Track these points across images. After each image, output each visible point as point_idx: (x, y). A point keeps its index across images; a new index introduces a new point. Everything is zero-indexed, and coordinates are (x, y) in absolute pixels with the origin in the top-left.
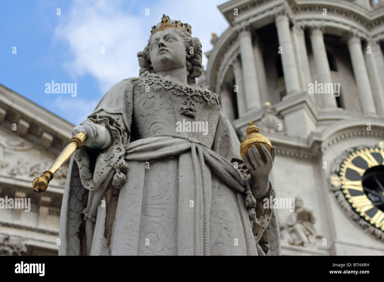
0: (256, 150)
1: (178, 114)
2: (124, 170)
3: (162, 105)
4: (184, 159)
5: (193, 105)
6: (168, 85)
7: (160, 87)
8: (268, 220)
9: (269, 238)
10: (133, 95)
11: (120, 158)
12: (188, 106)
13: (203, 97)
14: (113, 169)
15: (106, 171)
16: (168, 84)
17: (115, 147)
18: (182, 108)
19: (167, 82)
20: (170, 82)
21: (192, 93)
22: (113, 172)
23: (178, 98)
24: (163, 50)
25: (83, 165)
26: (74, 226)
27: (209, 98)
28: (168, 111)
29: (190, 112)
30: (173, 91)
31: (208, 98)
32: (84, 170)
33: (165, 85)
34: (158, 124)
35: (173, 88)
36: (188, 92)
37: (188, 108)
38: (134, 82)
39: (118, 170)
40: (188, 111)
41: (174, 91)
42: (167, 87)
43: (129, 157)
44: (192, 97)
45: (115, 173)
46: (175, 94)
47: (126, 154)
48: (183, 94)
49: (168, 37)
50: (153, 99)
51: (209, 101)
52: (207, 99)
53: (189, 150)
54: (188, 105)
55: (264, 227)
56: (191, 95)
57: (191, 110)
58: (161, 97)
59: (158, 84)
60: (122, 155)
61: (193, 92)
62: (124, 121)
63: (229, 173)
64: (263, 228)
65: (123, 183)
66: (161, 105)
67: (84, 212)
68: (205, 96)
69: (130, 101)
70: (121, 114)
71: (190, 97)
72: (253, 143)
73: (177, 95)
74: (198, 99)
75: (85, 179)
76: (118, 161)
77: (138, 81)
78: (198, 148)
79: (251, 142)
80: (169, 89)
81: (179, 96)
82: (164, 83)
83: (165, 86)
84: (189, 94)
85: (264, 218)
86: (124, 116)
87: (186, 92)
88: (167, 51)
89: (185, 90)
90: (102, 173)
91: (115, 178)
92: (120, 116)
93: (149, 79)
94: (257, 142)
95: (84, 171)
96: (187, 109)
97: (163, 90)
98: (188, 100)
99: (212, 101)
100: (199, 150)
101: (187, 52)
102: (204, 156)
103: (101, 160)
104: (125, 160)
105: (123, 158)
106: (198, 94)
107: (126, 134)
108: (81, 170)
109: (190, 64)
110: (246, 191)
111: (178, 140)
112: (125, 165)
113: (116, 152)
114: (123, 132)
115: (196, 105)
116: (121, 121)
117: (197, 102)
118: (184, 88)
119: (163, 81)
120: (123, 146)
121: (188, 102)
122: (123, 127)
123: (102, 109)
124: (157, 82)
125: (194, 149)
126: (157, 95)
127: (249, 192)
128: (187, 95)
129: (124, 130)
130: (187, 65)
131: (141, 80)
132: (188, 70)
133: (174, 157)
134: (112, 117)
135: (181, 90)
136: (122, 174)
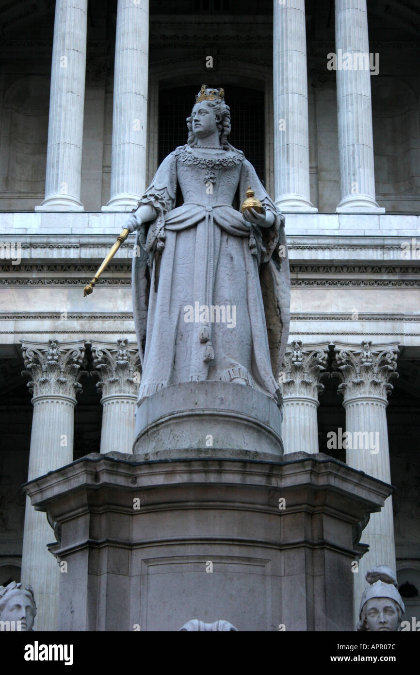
1: (202, 182)
2: (163, 240)
4: (200, 227)
5: (214, 174)
6: (196, 161)
7: (190, 163)
8: (276, 242)
10: (177, 167)
11: (161, 230)
13: (221, 164)
14: (156, 238)
15: (152, 241)
17: (159, 219)
18: (205, 179)
19: (195, 158)
20: (197, 158)
22: (157, 240)
23: (203, 171)
24: (197, 124)
25: (141, 233)
26: (142, 272)
27: (226, 163)
28: (197, 181)
29: (211, 180)
30: (199, 165)
34: (190, 193)
35: (199, 163)
37: (209, 177)
38: (176, 157)
39: (159, 240)
42: (195, 163)
43: (168, 227)
44: (212, 167)
46: (200, 168)
47: (166, 224)
48: (206, 167)
49: (201, 111)
50: (187, 172)
51: (227, 166)
52: (225, 165)
53: (204, 218)
54: (209, 175)
57: (211, 178)
58: (192, 171)
59: (190, 160)
60: (162, 227)
62: (168, 193)
63: (235, 227)
65: (163, 248)
66: (192, 177)
67: (148, 262)
68: (223, 163)
69: (174, 172)
70: (166, 188)
72: (246, 208)
74: (217, 168)
77: (179, 156)
78: (211, 215)
79: (246, 206)
80: (197, 164)
81: (203, 168)
82: (193, 160)
84: (210, 166)
86: (169, 189)
88: (200, 125)
89: (208, 163)
91: (158, 247)
92: (166, 189)
93: (185, 156)
97: (193, 165)
98: (210, 170)
99: (229, 165)
101: (217, 118)
102: (215, 221)
103: (150, 232)
104: (165, 229)
105: (163, 229)
106: (217, 163)
107: (170, 202)
108: (140, 237)
109: (220, 126)
110: (250, 235)
111: (199, 209)
112: (163, 236)
113: (159, 224)
114: (166, 203)
115: (217, 173)
116: (165, 194)
117: (217, 169)
118: (207, 161)
119: (193, 157)
120: (163, 218)
121: (210, 172)
122: (167, 198)
123: (153, 186)
124: (189, 158)
125: (207, 218)
126: (190, 169)
127: (252, 236)
128: (209, 167)
129: (168, 200)
130: (219, 128)
131: (180, 155)
132: (219, 131)
133: (195, 226)
134: (158, 194)
135: (205, 163)
136: (162, 243)
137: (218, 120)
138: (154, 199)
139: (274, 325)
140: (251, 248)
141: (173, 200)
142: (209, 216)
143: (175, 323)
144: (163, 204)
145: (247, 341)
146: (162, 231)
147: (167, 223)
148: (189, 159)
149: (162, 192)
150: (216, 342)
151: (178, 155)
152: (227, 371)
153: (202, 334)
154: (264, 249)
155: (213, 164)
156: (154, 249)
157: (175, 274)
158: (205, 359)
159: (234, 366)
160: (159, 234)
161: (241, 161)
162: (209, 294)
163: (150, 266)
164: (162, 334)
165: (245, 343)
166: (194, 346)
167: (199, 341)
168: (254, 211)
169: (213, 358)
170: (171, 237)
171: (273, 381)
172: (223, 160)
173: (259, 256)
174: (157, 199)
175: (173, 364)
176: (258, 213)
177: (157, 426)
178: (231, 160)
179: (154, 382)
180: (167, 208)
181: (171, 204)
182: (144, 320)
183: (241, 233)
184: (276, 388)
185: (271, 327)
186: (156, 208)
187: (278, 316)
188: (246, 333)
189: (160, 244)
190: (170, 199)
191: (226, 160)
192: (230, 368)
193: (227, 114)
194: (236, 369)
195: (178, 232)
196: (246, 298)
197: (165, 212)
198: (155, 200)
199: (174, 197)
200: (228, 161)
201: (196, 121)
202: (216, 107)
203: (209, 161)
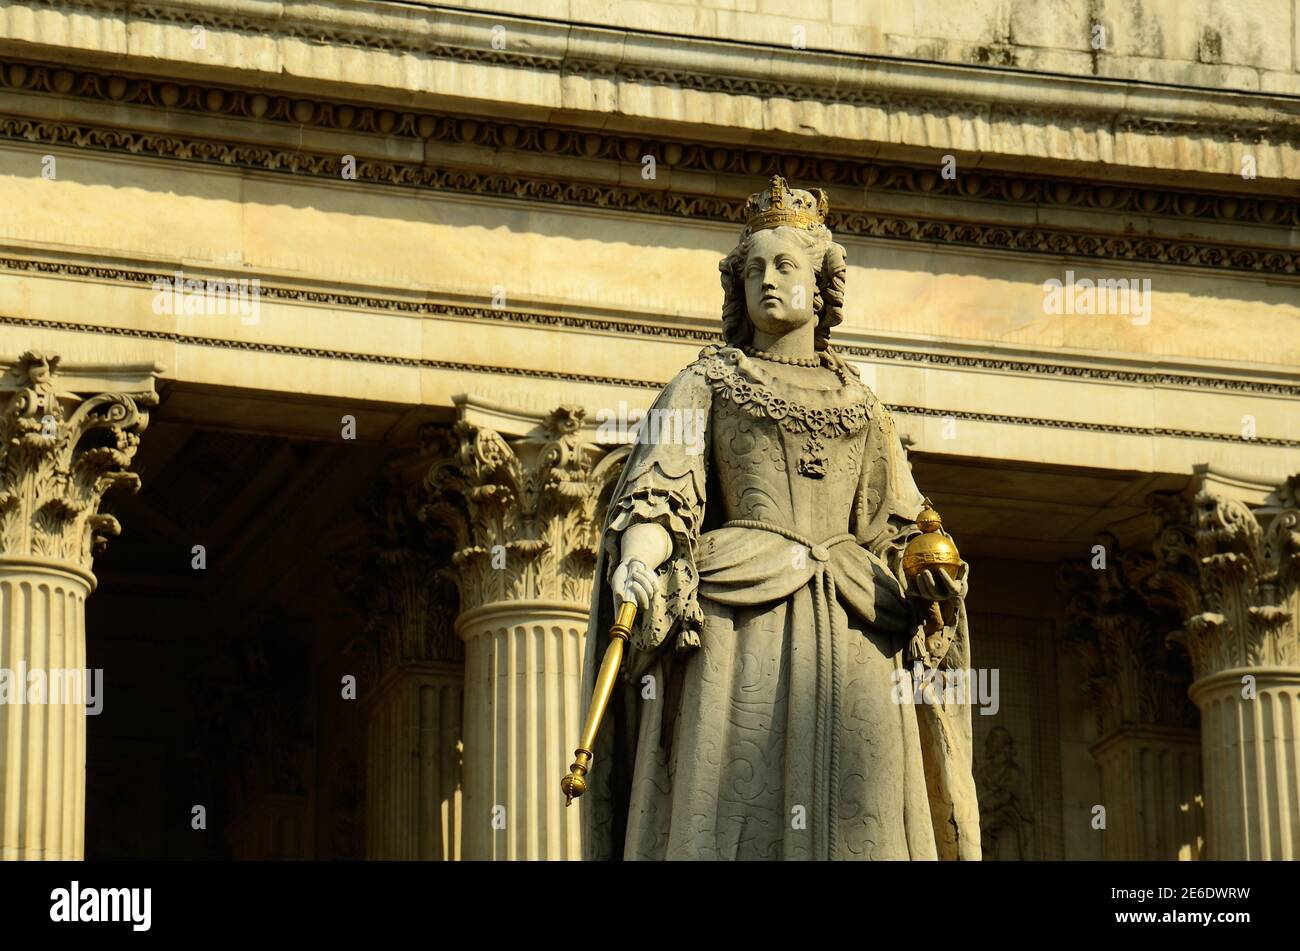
1: (794, 473)
2: (698, 627)
3: (766, 453)
4: (803, 606)
5: (822, 448)
6: (779, 410)
7: (763, 413)
11: (689, 597)
12: (813, 454)
13: (840, 423)
14: (677, 621)
15: (666, 626)
16: (778, 407)
18: (802, 462)
19: (776, 401)
20: (782, 402)
21: (822, 422)
23: (797, 439)
24: (771, 297)
27: (852, 421)
28: (777, 464)
29: (815, 466)
30: (786, 422)
31: (850, 421)
33: (772, 408)
34: (755, 494)
35: (787, 416)
36: (814, 422)
37: (814, 459)
39: (684, 626)
40: (812, 465)
41: (790, 423)
42: (776, 415)
43: (709, 592)
44: (821, 430)
46: (789, 430)
47: (702, 584)
48: (804, 428)
49: (781, 260)
50: (748, 434)
51: (853, 428)
52: (848, 424)
53: (812, 582)
54: (813, 450)
56: (820, 427)
57: (818, 462)
58: (764, 434)
59: (760, 405)
60: (693, 591)
61: (823, 419)
62: (695, 487)
66: (764, 450)
70: (691, 472)
71: (817, 432)
73: (794, 431)
74: (831, 432)
76: (686, 605)
78: (827, 573)
80: (780, 420)
81: (797, 432)
82: (771, 405)
83: (773, 412)
84: (816, 426)
86: (698, 474)
87: (809, 421)
88: (778, 300)
90: (658, 629)
91: (681, 644)
92: (690, 477)
93: (744, 389)
96: (811, 462)
97: (768, 419)
98: (815, 438)
99: (858, 424)
100: (829, 580)
102: (837, 590)
104: (701, 598)
105: (694, 595)
106: (833, 419)
109: (819, 301)
112: (699, 617)
113: (685, 581)
115: (828, 446)
116: (690, 494)
118: (808, 412)
119: (771, 399)
120: (693, 563)
121: (812, 443)
123: (656, 464)
124: (760, 400)
125: (820, 580)
126: (757, 429)
128: (813, 431)
129: (696, 507)
131: (727, 381)
133: (788, 600)
134: (675, 492)
135: (802, 418)
136: (694, 635)
138: (669, 508)
141: (705, 508)
144: (687, 522)
146: (697, 604)
147: (706, 579)
148: (756, 400)
149: (683, 483)
151: (720, 380)
160: (688, 611)
170: (718, 623)
172: (846, 411)
174: (674, 504)
178: (862, 411)
181: (699, 519)
189: (690, 637)
191: (851, 410)
195: (738, 611)
197: (693, 544)
198: (671, 510)
200: (858, 414)
201: (768, 286)
203: (813, 412)
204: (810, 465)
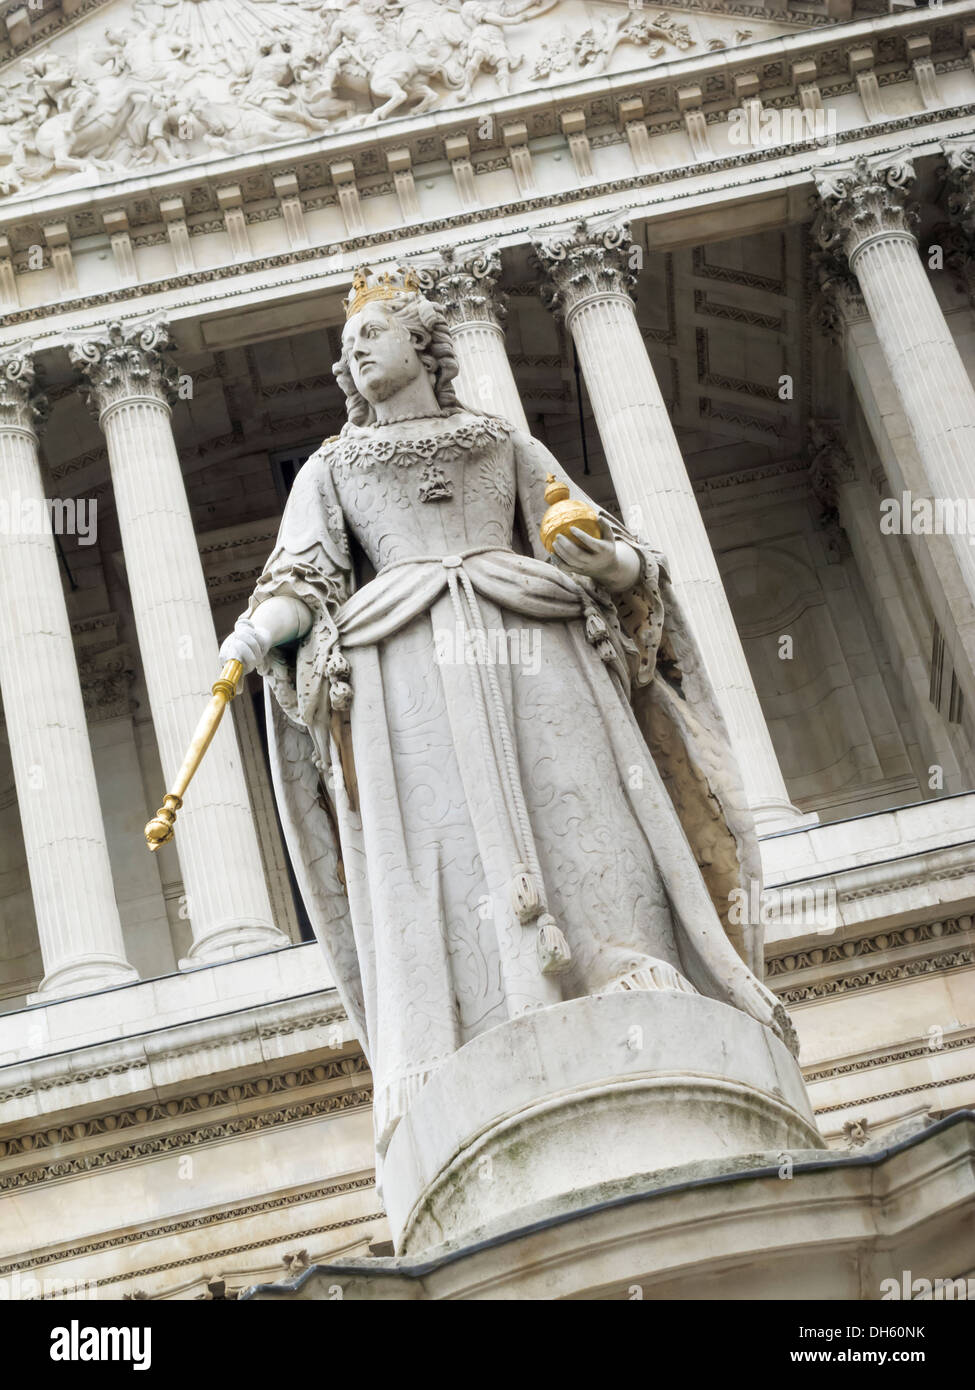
0: (566, 542)
1: (417, 503)
2: (345, 676)
3: (387, 497)
4: (440, 615)
5: (442, 473)
6: (385, 452)
7: (371, 461)
8: (659, 625)
9: (676, 652)
10: (335, 485)
11: (331, 652)
12: (432, 481)
13: (457, 445)
14: (324, 678)
15: (314, 689)
16: (383, 449)
17: (319, 628)
18: (422, 491)
19: (380, 445)
20: (387, 444)
21: (433, 448)
22: (326, 684)
23: (411, 473)
24: (364, 364)
26: (306, 791)
27: (470, 440)
28: (399, 504)
29: (438, 491)
30: (395, 461)
31: (467, 441)
32: (281, 690)
33: (379, 452)
34: (388, 540)
35: (395, 454)
36: (424, 451)
37: (433, 485)
38: (329, 460)
40: (434, 491)
41: (399, 460)
42: (384, 458)
43: (349, 641)
44: (434, 457)
45: (330, 685)
46: (401, 466)
47: (342, 635)
48: (416, 459)
49: (368, 329)
50: (367, 489)
51: (473, 447)
52: (467, 444)
53: (445, 591)
54: (431, 478)
55: (653, 643)
56: (432, 453)
57: (438, 486)
58: (379, 481)
59: (367, 455)
60: (333, 644)
61: (433, 445)
62: (328, 557)
63: (537, 596)
64: (654, 646)
65: (349, 700)
66: (384, 496)
67: (313, 759)
68: (460, 441)
69: (332, 501)
70: (319, 544)
71: (430, 459)
72: (556, 530)
73: (406, 465)
74: (447, 456)
75: (288, 706)
76: (328, 660)
77: (335, 456)
78: (462, 577)
79: (553, 528)
80: (390, 460)
81: (410, 466)
82: (376, 450)
83: (379, 456)
84: (428, 454)
85: (650, 623)
86: (328, 544)
87: (419, 452)
88: (373, 362)
89: (418, 448)
90: (307, 694)
91: (333, 698)
92: (319, 548)
93: (351, 447)
94: (562, 525)
95: (283, 692)
96: (431, 489)
97: (378, 464)
98: (429, 466)
99: (479, 443)
100: (463, 582)
101: (415, 339)
102: (477, 590)
103: (301, 666)
104: (343, 649)
105: (336, 649)
106: (446, 443)
107: (340, 579)
108: (276, 693)
109: (428, 359)
110: (583, 609)
111: (425, 570)
112: (341, 666)
113: (322, 640)
114: (330, 583)
115: (448, 469)
116: (321, 562)
117: (448, 461)
118: (415, 444)
119: (375, 445)
120: (332, 622)
121: (430, 471)
122: (329, 569)
123: (283, 549)
124: (366, 450)
125: (453, 585)
126: (372, 479)
127: (590, 610)
128: (424, 458)
129: (332, 575)
130: (425, 364)
131: (338, 451)
132: (429, 372)
133: (424, 615)
134: (300, 564)
135: (411, 451)
136: (342, 685)
137: (417, 342)
138: (294, 578)
139: (713, 847)
140: (596, 644)
141: (346, 574)
142: (459, 581)
143: (434, 893)
144: (320, 587)
145: (650, 893)
146: (337, 655)
147: (344, 630)
148: (363, 452)
149: (310, 556)
150: (566, 916)
151: (333, 452)
152: (617, 983)
153: (520, 897)
154: (632, 647)
155: (435, 449)
156: (325, 708)
157: (400, 759)
158: (545, 964)
159: (634, 964)
160: (330, 664)
161: (507, 433)
162: (511, 785)
163: (324, 766)
164: (403, 931)
165: (647, 899)
166: (503, 938)
167: (516, 920)
168: (578, 532)
169: (567, 956)
170: (365, 665)
171: (755, 985)
172: (459, 432)
173: (622, 666)
174: (300, 576)
175: (456, 1009)
176: (593, 535)
177: (454, 1176)
178: (482, 430)
179: (414, 1070)
180: (333, 596)
181: (342, 585)
182: (342, 922)
183: (559, 609)
184: (771, 1004)
185: (708, 857)
186: (302, 600)
187: (716, 819)
188: (643, 871)
189: (339, 689)
190: (338, 570)
191: (465, 430)
192: (624, 973)
193: (438, 324)
194: (643, 971)
195: (381, 645)
196: (616, 777)
197: (331, 607)
198: (296, 581)
199: (345, 565)
200: (475, 433)
201: (360, 354)
202: (404, 310)
203: (421, 442)
204: (431, 492)
